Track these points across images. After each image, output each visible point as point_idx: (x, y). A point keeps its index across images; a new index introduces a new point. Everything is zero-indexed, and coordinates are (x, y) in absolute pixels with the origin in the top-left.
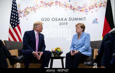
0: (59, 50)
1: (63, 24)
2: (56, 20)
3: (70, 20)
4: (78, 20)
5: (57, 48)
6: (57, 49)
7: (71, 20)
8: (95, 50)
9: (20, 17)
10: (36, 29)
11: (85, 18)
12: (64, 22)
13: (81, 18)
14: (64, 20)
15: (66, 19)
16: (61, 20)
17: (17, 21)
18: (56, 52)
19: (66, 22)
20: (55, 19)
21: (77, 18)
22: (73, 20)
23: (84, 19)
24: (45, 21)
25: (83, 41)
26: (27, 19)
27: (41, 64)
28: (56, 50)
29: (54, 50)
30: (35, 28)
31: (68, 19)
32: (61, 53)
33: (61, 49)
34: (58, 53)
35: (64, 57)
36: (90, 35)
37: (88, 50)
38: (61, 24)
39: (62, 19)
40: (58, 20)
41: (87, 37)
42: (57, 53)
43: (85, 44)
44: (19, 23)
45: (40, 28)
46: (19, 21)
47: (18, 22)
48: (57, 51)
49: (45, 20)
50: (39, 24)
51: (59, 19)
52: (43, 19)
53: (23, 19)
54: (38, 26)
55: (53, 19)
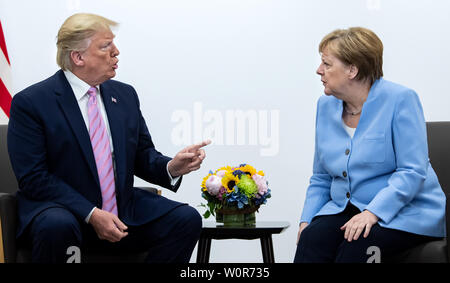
0: (245, 183)
5: (235, 173)
6: (236, 179)
10: (79, 63)
18: (230, 197)
28: (231, 184)
30: (67, 60)
32: (259, 200)
33: (257, 177)
34: (240, 206)
35: (278, 230)
37: (426, 196)
42: (236, 203)
45: (101, 52)
48: (235, 189)
50: (90, 32)
54: (89, 42)
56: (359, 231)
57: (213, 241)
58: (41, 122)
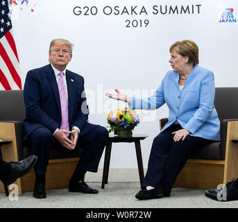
0: (128, 117)
1: (135, 23)
2: (117, 12)
3: (155, 12)
4: (179, 12)
6: (124, 114)
7: (159, 11)
8: (229, 123)
9: (13, 4)
11: (199, 6)
12: (138, 17)
13: (188, 8)
14: (138, 13)
15: (144, 10)
16: (130, 11)
17: (6, 22)
18: (121, 123)
19: (143, 17)
20: (114, 11)
21: (176, 8)
22: (164, 11)
23: (196, 8)
24: (85, 14)
25: (194, 92)
26: (32, 11)
27: (78, 159)
28: (121, 117)
29: (115, 116)
31: (150, 10)
32: (134, 124)
33: (133, 114)
34: (126, 127)
35: (143, 138)
36: (213, 75)
38: (131, 25)
39: (133, 10)
40: (121, 12)
41: (205, 81)
42: (123, 126)
43: (201, 103)
44: (10, 27)
46: (10, 21)
47: (8, 24)
48: (123, 119)
49: (84, 11)
51: (125, 11)
52: (80, 10)
53: (21, 9)
55: (107, 10)
56: (180, 138)
57: (113, 143)
58: (39, 84)
